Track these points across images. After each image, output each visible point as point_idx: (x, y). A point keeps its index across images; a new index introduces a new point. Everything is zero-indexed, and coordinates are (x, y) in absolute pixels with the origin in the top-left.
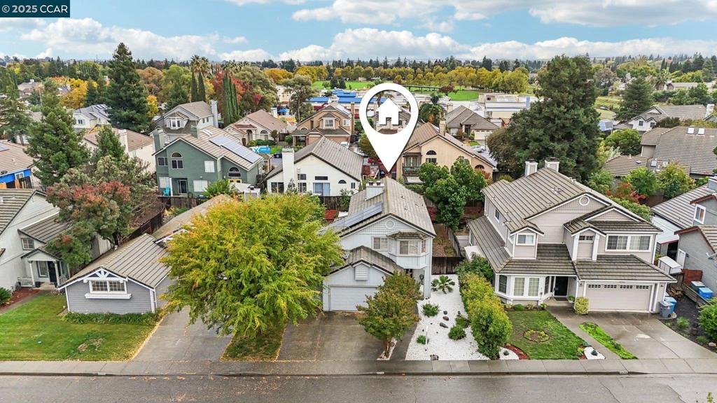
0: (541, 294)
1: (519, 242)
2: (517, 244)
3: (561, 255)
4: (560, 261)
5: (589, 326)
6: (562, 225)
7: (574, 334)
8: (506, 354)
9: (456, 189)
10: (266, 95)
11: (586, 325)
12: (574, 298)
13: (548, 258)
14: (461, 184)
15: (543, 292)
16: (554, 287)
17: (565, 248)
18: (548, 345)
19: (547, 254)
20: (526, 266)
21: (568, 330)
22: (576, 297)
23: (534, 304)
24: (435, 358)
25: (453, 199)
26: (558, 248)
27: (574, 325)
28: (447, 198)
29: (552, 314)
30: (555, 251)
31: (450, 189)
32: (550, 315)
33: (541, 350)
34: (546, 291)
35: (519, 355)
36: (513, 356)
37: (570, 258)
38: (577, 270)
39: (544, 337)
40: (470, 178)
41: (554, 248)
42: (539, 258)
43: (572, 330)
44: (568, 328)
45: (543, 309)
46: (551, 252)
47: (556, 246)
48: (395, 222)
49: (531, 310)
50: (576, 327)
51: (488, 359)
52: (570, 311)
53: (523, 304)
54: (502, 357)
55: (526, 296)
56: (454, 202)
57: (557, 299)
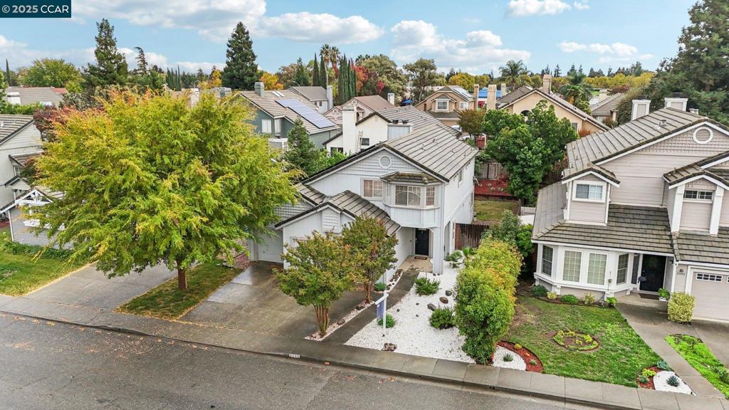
0: (610, 281)
1: (577, 197)
2: (574, 199)
3: (652, 222)
4: (648, 231)
5: (684, 340)
6: (661, 175)
7: (648, 348)
8: (507, 359)
9: (527, 142)
10: (392, 85)
11: (679, 338)
12: (669, 294)
13: (629, 225)
14: (536, 136)
15: (615, 279)
16: (639, 275)
17: (664, 214)
18: (589, 357)
19: (628, 221)
20: (586, 235)
21: (640, 341)
22: (672, 291)
23: (596, 298)
24: (390, 348)
25: (523, 156)
26: (651, 213)
27: (657, 335)
28: (514, 155)
29: (623, 315)
30: (644, 217)
31: (519, 141)
32: (618, 316)
33: (571, 363)
34: (621, 279)
35: (529, 364)
36: (518, 363)
37: (668, 228)
38: (675, 247)
39: (590, 343)
40: (550, 127)
41: (645, 213)
42: (611, 224)
43: (647, 342)
44: (642, 337)
45: (610, 306)
46: (636, 217)
47: (648, 209)
48: (392, 159)
49: (589, 305)
50: (657, 338)
51: (472, 361)
52: (661, 315)
53: (579, 296)
54: (498, 362)
55: (583, 283)
56: (525, 160)
57: (643, 296)
